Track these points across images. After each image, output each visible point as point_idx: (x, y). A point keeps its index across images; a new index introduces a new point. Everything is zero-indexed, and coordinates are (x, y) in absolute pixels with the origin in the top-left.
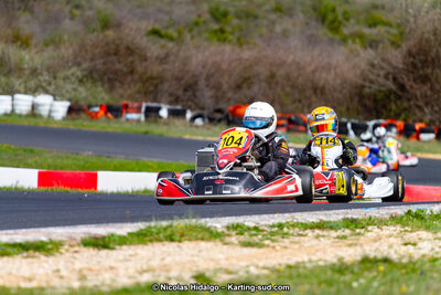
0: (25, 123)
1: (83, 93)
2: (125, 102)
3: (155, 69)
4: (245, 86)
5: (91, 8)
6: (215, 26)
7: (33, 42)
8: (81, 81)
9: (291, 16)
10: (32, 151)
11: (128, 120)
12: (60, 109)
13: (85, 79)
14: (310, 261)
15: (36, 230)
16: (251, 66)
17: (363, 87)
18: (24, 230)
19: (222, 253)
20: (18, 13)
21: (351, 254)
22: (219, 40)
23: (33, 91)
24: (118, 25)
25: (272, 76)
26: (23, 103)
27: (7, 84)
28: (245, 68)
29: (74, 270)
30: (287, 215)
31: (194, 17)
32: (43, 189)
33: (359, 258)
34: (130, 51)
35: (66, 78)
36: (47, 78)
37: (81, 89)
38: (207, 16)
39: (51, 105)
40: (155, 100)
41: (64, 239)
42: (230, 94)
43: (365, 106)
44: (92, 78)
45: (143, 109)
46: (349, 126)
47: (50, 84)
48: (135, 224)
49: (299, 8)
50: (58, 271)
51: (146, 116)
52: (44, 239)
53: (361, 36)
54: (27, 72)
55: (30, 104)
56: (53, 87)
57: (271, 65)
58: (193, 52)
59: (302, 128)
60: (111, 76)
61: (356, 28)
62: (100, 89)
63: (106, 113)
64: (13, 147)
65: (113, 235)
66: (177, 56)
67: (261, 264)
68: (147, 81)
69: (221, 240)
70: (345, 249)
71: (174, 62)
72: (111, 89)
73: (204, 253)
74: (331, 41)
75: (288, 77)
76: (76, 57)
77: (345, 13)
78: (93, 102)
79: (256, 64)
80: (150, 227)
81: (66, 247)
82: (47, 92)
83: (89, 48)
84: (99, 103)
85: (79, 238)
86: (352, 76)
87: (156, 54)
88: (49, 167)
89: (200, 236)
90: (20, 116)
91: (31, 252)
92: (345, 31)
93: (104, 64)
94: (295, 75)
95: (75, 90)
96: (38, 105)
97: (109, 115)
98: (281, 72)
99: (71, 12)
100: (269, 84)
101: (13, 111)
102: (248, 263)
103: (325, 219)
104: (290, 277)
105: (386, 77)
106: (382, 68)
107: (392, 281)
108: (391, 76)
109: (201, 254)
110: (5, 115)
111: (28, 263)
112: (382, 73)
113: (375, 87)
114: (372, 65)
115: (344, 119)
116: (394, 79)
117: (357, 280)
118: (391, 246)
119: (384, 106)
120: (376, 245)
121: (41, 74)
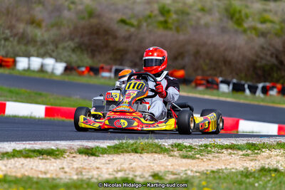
0: (38, 76)
1: (74, 58)
2: (101, 65)
3: (122, 45)
4: (179, 58)
5: (81, 4)
6: (161, 19)
7: (44, 24)
8: (73, 50)
9: (211, 14)
11: (103, 77)
12: (60, 68)
13: (76, 49)
14: (226, 168)
15: (48, 142)
16: (184, 45)
17: (256, 61)
18: (40, 142)
19: (169, 162)
20: (34, 6)
22: (164, 28)
23: (42, 56)
24: (99, 16)
25: (198, 52)
26: (36, 62)
27: (26, 51)
29: (73, 168)
30: (210, 139)
31: (148, 13)
32: (48, 118)
33: (258, 168)
34: (107, 32)
35: (64, 48)
36: (52, 48)
37: (73, 56)
38: (156, 12)
39: (54, 65)
40: (121, 64)
41: (66, 148)
43: (257, 74)
44: (81, 48)
45: (113, 70)
46: (246, 86)
47: (53, 51)
48: (112, 141)
49: (216, 9)
50: (63, 168)
51: (115, 74)
52: (53, 148)
53: (254, 29)
54: (39, 43)
55: (40, 64)
56: (56, 53)
57: (197, 45)
58: (147, 34)
59: (215, 86)
60: (94, 48)
61: (253, 24)
62: (85, 56)
63: (89, 72)
64: (28, 91)
65: (97, 147)
66: (136, 37)
67: (194, 170)
68: (116, 52)
69: (168, 154)
70: (248, 162)
71: (135, 40)
72: (93, 56)
73: (157, 161)
74: (236, 31)
75: (208, 54)
76: (71, 34)
78: (80, 63)
79: (188, 44)
80: (122, 144)
81: (67, 154)
82: (51, 56)
83: (79, 29)
84: (86, 65)
85: (76, 149)
86: (249, 54)
87: (123, 35)
88: (52, 105)
89: (154, 150)
90: (34, 71)
91: (45, 156)
92: (246, 25)
93: (89, 40)
94: (213, 51)
95: (70, 56)
96: (46, 65)
97: (92, 73)
99: (68, 6)
100: (195, 57)
101: (29, 68)
102: (187, 168)
103: (235, 143)
104: (215, 178)
105: (272, 55)
106: (268, 50)
107: (280, 182)
108: (274, 56)
109: (155, 162)
110: (24, 70)
111: (44, 163)
112: (269, 53)
113: (264, 62)
114: (263, 48)
115: (243, 82)
116: (277, 57)
117: (258, 182)
118: (278, 162)
119: (269, 75)
120: (269, 160)
121: (48, 45)
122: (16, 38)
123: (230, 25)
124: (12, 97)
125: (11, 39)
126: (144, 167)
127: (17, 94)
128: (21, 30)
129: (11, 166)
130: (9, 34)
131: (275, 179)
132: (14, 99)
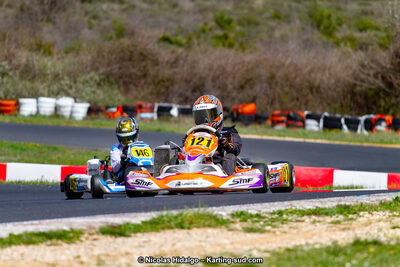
0: (50, 123)
1: (101, 95)
2: (138, 102)
3: (167, 72)
4: (247, 86)
5: (107, 19)
6: (220, 33)
7: (55, 50)
8: (99, 84)
9: (289, 22)
10: (55, 149)
11: (142, 119)
12: (81, 110)
13: (102, 83)
14: (307, 244)
15: (60, 220)
16: (252, 69)
17: (355, 85)
18: (48, 221)
19: (228, 238)
20: (41, 24)
21: (344, 238)
22: (224, 45)
23: (56, 94)
24: (132, 34)
25: (273, 77)
26: (47, 105)
27: (32, 88)
28: (247, 70)
29: (93, 256)
30: (286, 203)
31: (201, 25)
33: (352, 241)
34: (143, 57)
35: (85, 82)
36: (68, 82)
37: (99, 92)
38: (213, 24)
39: (73, 107)
40: (166, 101)
41: (84, 228)
42: (234, 94)
43: (356, 102)
44: (109, 82)
45: (156, 109)
46: (343, 121)
47: (71, 87)
48: (149, 214)
49: (295, 14)
50: (79, 257)
51: (159, 115)
52: (66, 228)
53: (352, 40)
54: (50, 77)
55: (53, 106)
56: (74, 90)
57: (271, 67)
58: (200, 56)
59: (300, 124)
60: (127, 80)
61: (348, 33)
62: (116, 91)
63: (122, 113)
64: (38, 145)
65: (128, 224)
66: (185, 60)
67: (263, 248)
68: (159, 83)
69: (227, 227)
70: (338, 233)
71: (183, 66)
72: (127, 91)
73: (211, 239)
74: (325, 45)
75: (286, 78)
76: (94, 62)
77: (338, 19)
78: (110, 103)
79: (258, 66)
80: (162, 216)
81: (86, 235)
82: (68, 95)
83: (105, 54)
84: (116, 104)
85: (97, 229)
87: (166, 59)
88: (71, 163)
89: (207, 223)
90: (44, 117)
91: (54, 241)
92: (339, 35)
93: (120, 68)
94: (293, 75)
95: (94, 92)
96: (60, 107)
97: (125, 114)
98: (280, 74)
99: (89, 22)
100: (270, 84)
101: (38, 112)
102: (252, 247)
103: (320, 206)
104: (289, 259)
105: (376, 76)
106: (372, 68)
107: (381, 261)
108: (380, 76)
109: (209, 240)
110: (31, 116)
111: (52, 251)
112: (372, 72)
113: (366, 85)
114: (363, 66)
115: (338, 115)
116: (383, 78)
117: (349, 261)
118: (380, 230)
119: (375, 103)
120: (367, 228)
121: (62, 79)
122: (18, 72)
123: (317, 36)
124: (15, 156)
125: (11, 73)
126: (193, 248)
127: (22, 150)
128: (24, 60)
129: (7, 258)
130: (7, 67)
131: (375, 255)
132: (19, 157)
